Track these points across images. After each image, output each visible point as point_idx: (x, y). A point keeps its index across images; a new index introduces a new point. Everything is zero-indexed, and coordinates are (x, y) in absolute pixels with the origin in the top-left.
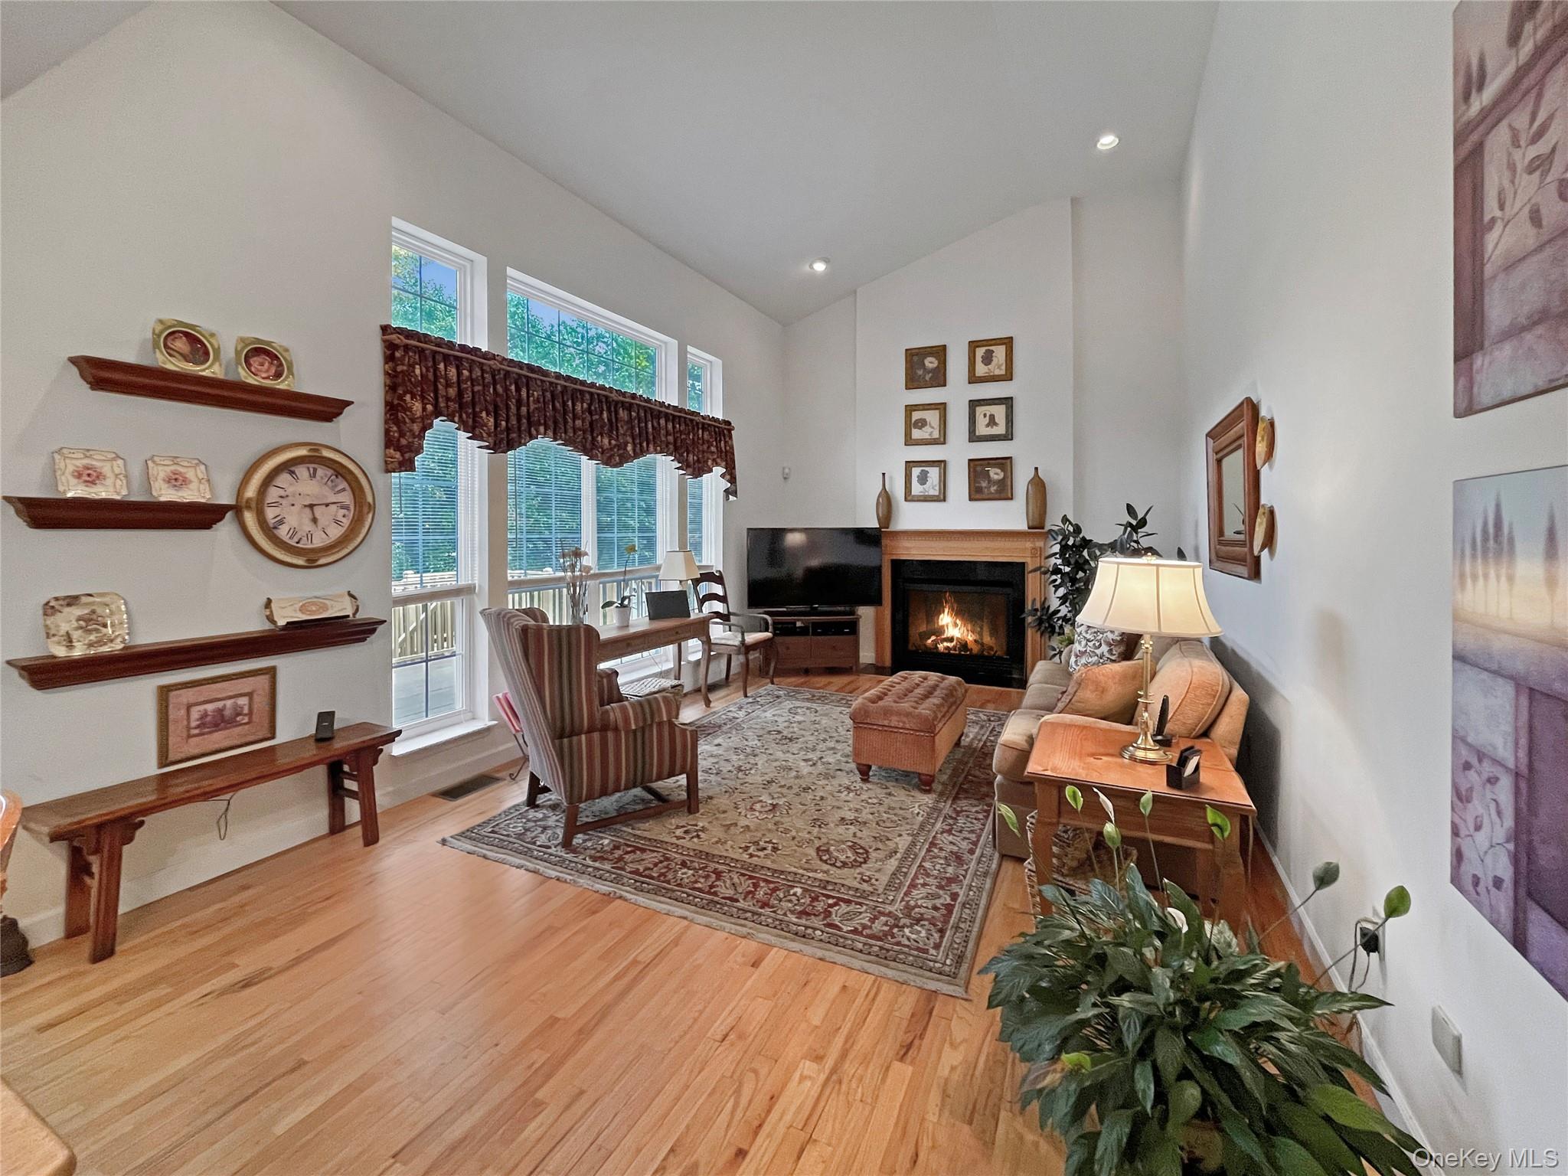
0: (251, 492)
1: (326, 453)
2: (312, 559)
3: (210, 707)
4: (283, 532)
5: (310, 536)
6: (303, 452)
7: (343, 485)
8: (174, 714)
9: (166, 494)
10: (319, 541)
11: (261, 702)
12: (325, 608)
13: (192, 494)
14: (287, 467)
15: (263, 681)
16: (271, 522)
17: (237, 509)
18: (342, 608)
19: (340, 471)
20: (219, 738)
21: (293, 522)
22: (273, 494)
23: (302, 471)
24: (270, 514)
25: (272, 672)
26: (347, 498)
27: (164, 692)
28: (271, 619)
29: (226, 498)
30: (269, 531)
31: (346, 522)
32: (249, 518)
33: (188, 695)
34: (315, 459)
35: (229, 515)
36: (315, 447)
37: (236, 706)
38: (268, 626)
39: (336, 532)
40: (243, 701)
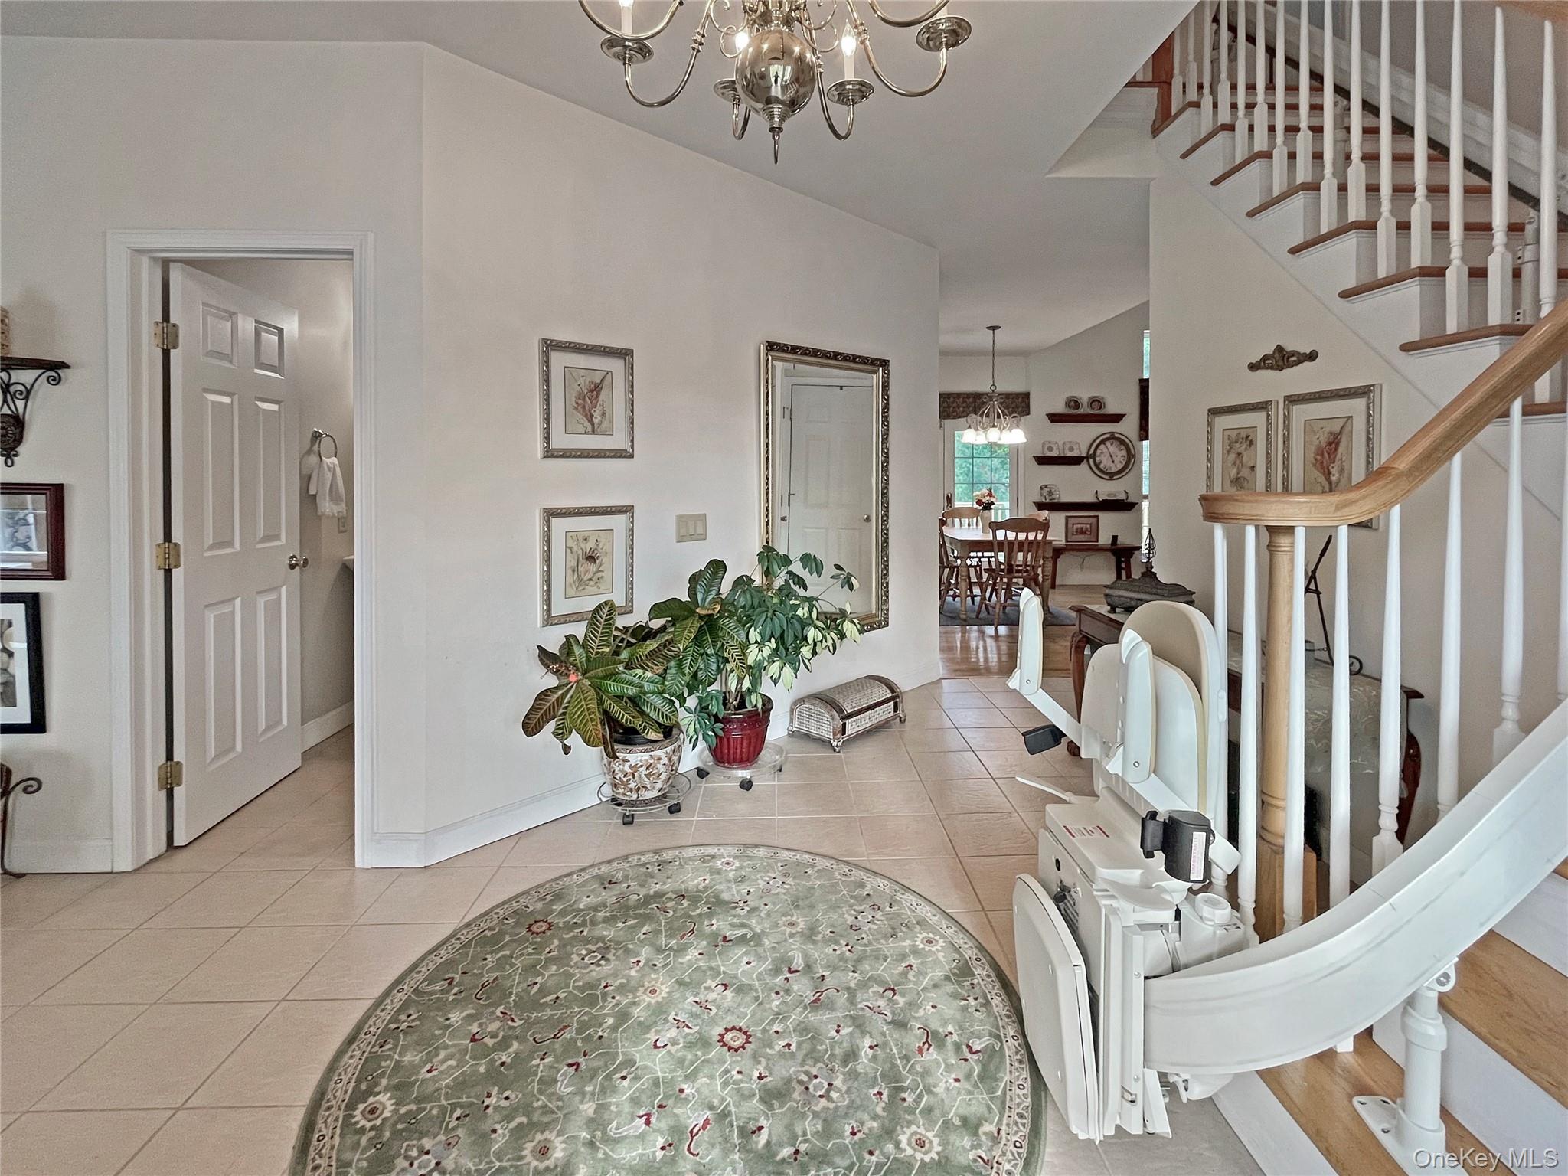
0: (1091, 452)
1: (1117, 435)
2: (1111, 476)
3: (1079, 526)
4: (1102, 466)
5: (1111, 468)
6: (1108, 436)
7: (1123, 447)
8: (1070, 526)
9: (1069, 454)
10: (1114, 470)
11: (1094, 526)
12: (1115, 496)
13: (1075, 453)
14: (1103, 442)
15: (1094, 520)
16: (1098, 462)
17: (1087, 458)
18: (1122, 497)
19: (1122, 442)
20: (1081, 537)
21: (1105, 462)
22: (1098, 452)
23: (1108, 443)
24: (1098, 459)
25: (1097, 517)
26: (1124, 453)
27: (1067, 518)
28: (1097, 498)
29: (1084, 455)
30: (1097, 465)
31: (1124, 463)
32: (1091, 461)
33: (1072, 521)
34: (1112, 437)
35: (1085, 461)
36: (1113, 433)
37: (1087, 528)
38: (1097, 501)
39: (1120, 466)
40: (1088, 526)
